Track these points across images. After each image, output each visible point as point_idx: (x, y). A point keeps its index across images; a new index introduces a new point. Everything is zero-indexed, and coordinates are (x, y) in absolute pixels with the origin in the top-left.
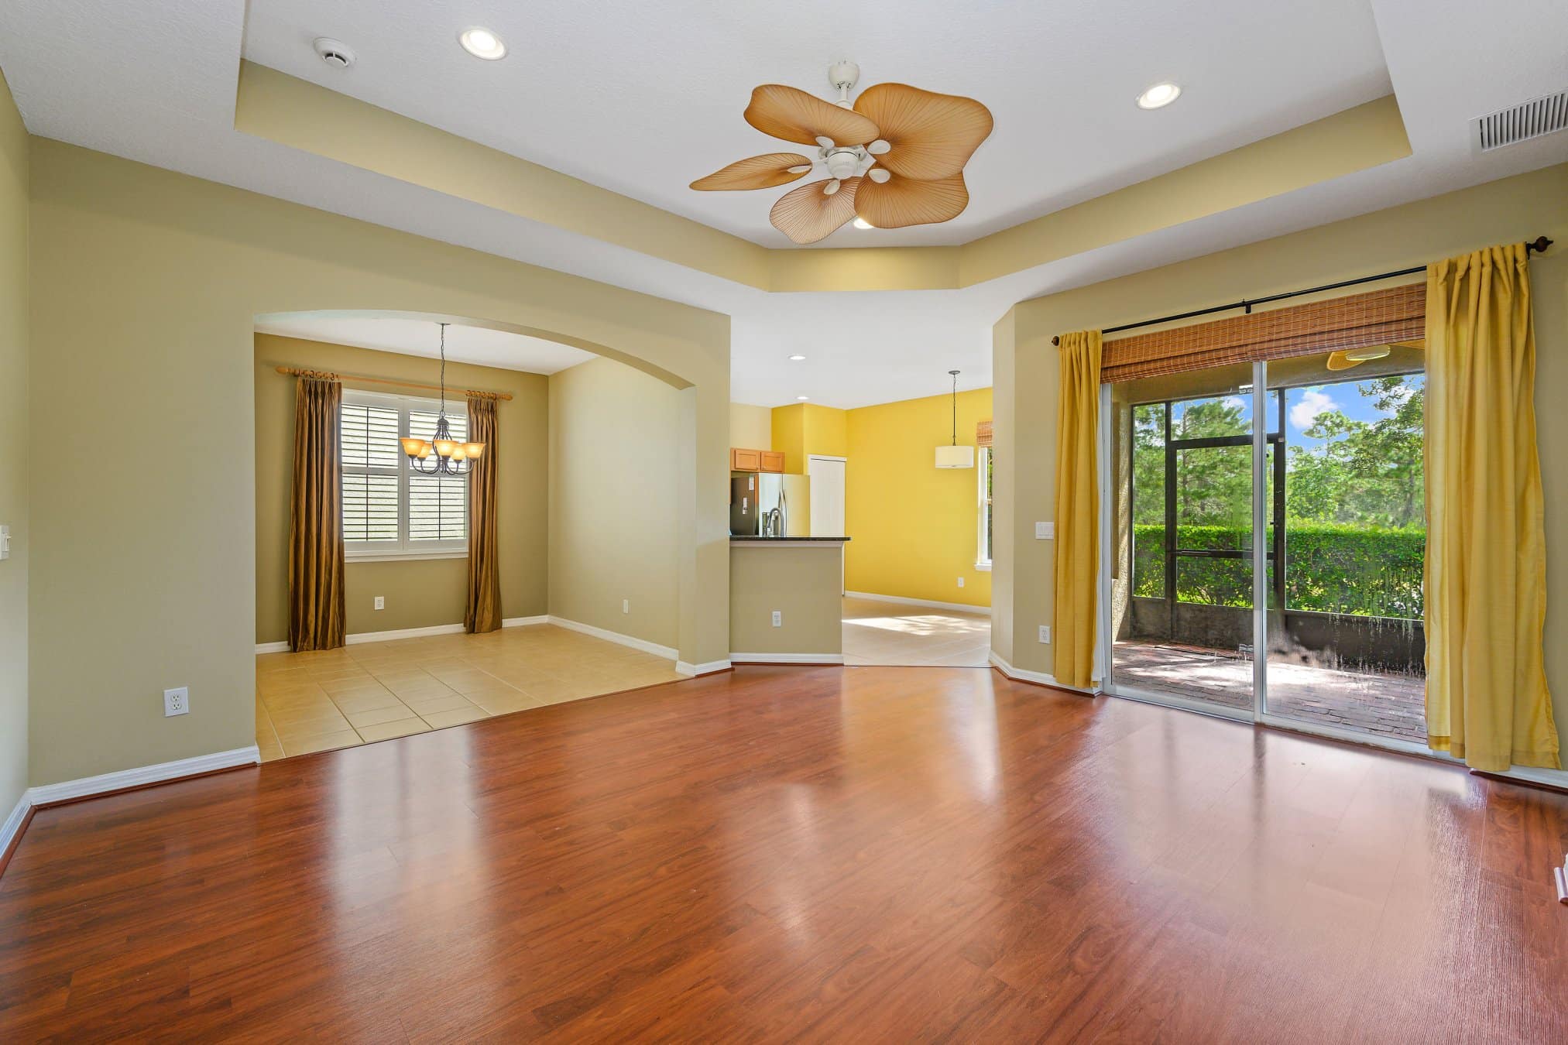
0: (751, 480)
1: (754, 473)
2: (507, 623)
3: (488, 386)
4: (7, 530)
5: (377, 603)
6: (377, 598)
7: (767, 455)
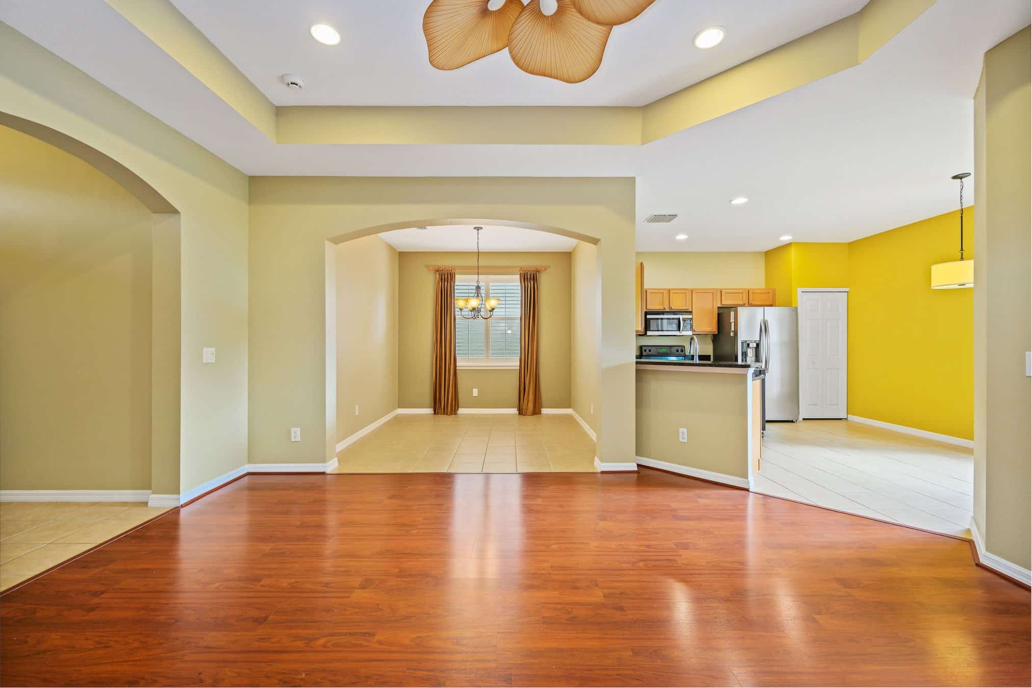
0: (732, 314)
1: (734, 308)
2: (545, 411)
3: (531, 264)
4: (213, 350)
5: (474, 393)
6: (474, 390)
7: (756, 292)
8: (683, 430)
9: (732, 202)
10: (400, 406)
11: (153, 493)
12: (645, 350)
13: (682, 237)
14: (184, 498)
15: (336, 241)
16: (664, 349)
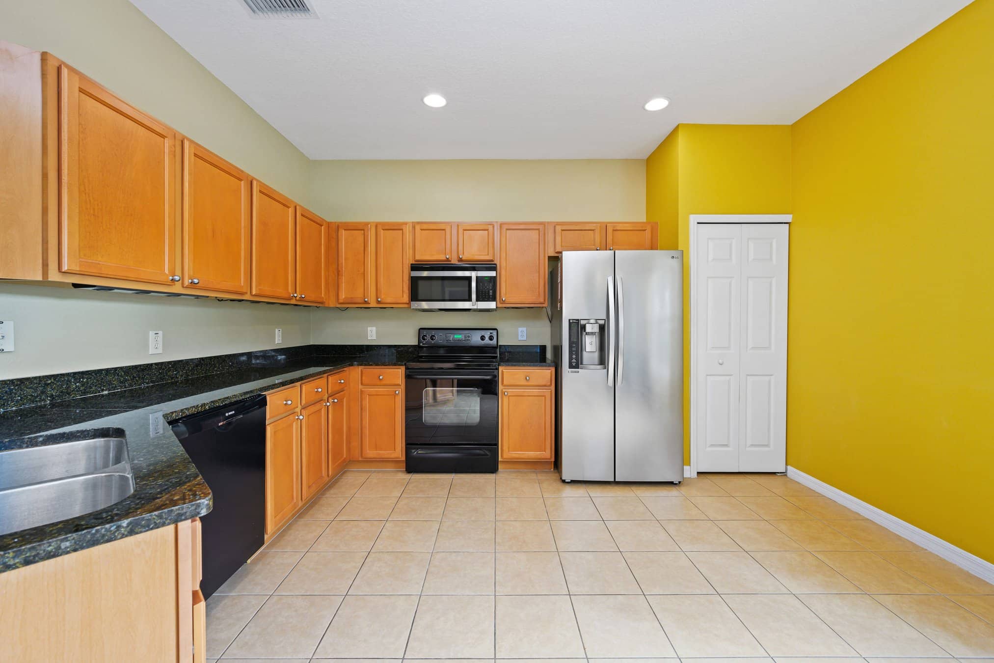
7: (618, 228)
12: (424, 338)
16: (459, 334)
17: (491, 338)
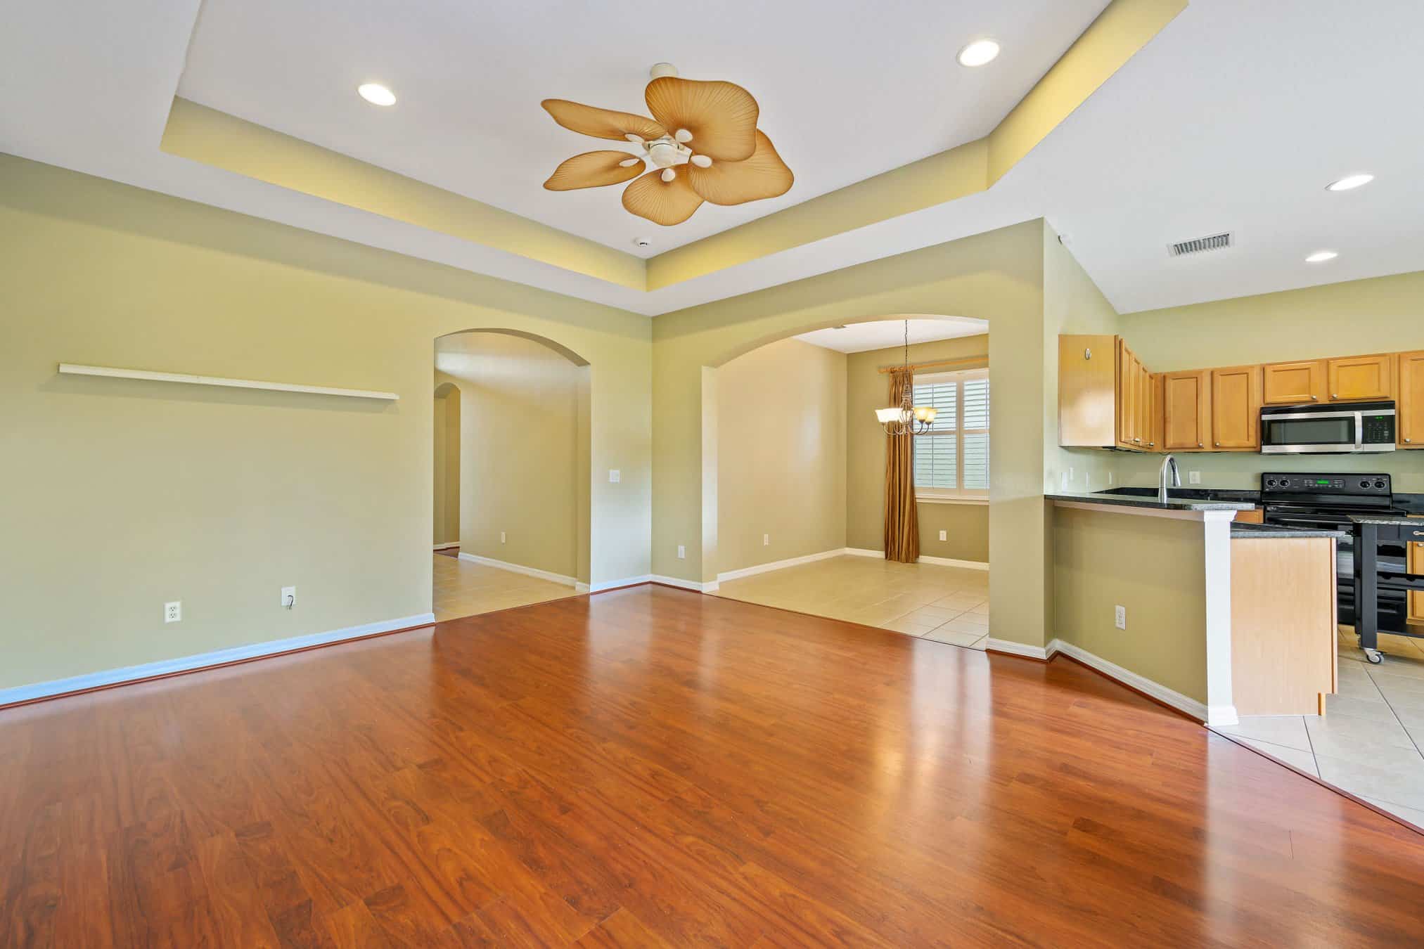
4: (618, 472)
5: (941, 535)
6: (941, 532)
8: (1121, 610)
9: (1334, 188)
10: (848, 546)
11: (579, 581)
12: (1270, 483)
13: (1321, 257)
14: (593, 588)
15: (715, 364)
16: (1325, 480)
17: (1379, 485)
